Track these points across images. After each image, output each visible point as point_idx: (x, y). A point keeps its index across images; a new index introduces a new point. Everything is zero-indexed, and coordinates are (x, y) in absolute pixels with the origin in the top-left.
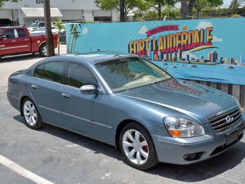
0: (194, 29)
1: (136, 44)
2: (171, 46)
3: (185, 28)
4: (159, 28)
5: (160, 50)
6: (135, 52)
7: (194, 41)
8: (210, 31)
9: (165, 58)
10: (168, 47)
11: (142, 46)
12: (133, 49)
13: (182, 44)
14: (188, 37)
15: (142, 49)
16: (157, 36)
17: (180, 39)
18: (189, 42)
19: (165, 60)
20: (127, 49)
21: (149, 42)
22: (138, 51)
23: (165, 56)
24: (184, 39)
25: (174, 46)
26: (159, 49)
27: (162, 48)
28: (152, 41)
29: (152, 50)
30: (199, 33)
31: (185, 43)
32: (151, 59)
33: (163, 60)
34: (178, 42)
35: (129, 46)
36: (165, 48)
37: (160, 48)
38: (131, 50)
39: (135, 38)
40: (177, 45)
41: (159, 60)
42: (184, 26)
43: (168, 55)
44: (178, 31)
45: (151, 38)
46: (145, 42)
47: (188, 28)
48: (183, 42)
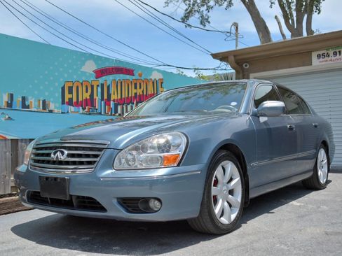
0: (148, 78)
1: (77, 87)
2: (127, 96)
3: (140, 75)
4: (112, 69)
5: (114, 101)
6: (75, 100)
7: (149, 93)
8: (162, 83)
9: (119, 112)
10: (123, 96)
11: (87, 92)
12: (70, 96)
13: (138, 94)
14: (144, 86)
15: (87, 96)
16: (109, 79)
17: (136, 88)
18: (145, 93)
19: (120, 115)
20: (59, 95)
21: (98, 86)
22: (80, 99)
23: (119, 108)
24: (140, 88)
25: (130, 95)
26: (112, 99)
27: (116, 98)
28: (102, 85)
29: (102, 99)
30: (153, 83)
31: (141, 93)
32: (100, 114)
33: (117, 114)
34: (134, 91)
35: (63, 89)
36: (119, 97)
37: (113, 97)
38: (67, 96)
39: (75, 78)
40: (133, 95)
41: (111, 115)
42: (140, 72)
43: (123, 108)
44: (134, 78)
45: (101, 80)
46: (92, 87)
47: (143, 76)
48: (139, 91)
